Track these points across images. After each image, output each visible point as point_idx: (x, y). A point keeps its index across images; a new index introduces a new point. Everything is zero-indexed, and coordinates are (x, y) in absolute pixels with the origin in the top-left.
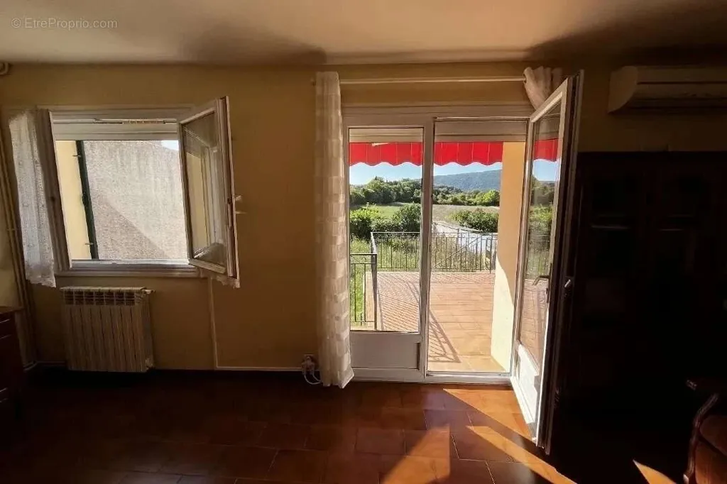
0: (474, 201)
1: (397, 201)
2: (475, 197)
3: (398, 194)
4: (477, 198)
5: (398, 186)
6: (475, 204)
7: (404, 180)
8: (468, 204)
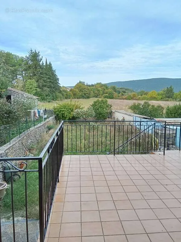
5: (94, 87)
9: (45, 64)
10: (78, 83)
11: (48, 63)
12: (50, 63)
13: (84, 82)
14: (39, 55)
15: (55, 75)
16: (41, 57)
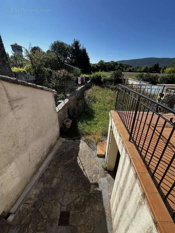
0: (137, 70)
1: (108, 70)
2: (137, 69)
3: (109, 68)
4: (138, 69)
5: (109, 64)
6: (138, 72)
7: (111, 62)
8: (135, 72)
9: (82, 49)
10: (100, 61)
11: (84, 49)
12: (85, 48)
13: (103, 61)
14: (79, 43)
15: (88, 56)
16: (80, 44)
